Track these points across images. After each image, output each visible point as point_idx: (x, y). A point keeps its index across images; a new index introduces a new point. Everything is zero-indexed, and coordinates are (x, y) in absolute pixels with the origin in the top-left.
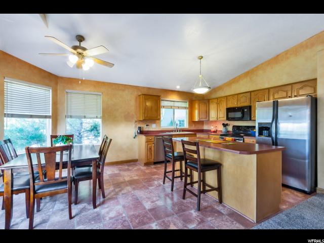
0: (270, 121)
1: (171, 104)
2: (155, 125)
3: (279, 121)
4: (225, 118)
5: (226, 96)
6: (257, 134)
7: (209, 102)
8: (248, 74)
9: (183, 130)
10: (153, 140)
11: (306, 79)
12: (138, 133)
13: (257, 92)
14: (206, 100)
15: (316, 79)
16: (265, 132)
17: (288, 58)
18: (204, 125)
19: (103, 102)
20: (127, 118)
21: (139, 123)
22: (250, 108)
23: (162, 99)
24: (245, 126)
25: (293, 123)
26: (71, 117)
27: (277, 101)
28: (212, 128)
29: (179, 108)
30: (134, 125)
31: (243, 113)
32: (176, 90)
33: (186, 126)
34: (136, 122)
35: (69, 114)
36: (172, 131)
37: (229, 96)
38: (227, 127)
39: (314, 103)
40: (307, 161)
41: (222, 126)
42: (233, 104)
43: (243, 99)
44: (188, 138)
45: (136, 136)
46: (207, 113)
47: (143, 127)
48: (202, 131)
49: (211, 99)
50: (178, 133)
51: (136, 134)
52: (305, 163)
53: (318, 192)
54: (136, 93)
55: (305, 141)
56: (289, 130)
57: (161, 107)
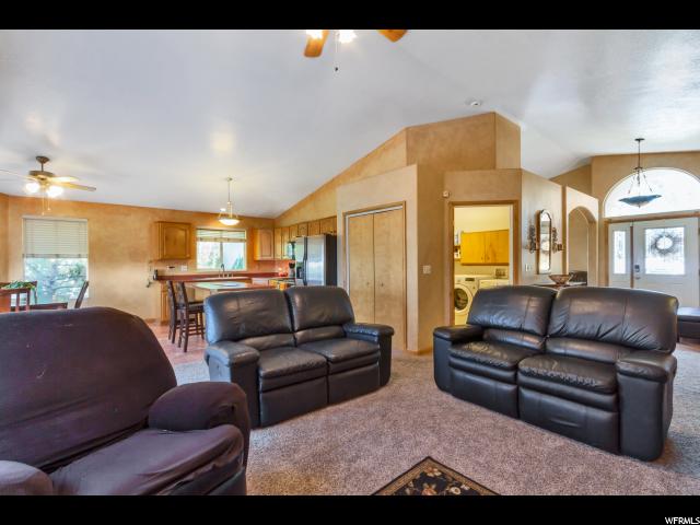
1: (217, 234)
2: (185, 267)
7: (273, 232)
9: (236, 275)
12: (154, 279)
19: (90, 232)
20: (135, 256)
21: (156, 264)
23: (197, 227)
26: (33, 256)
28: (281, 270)
29: (229, 240)
30: (147, 268)
33: (244, 268)
34: (151, 262)
35: (30, 252)
45: (150, 283)
46: (272, 249)
47: (163, 271)
51: (152, 281)
54: (149, 219)
57: (197, 239)
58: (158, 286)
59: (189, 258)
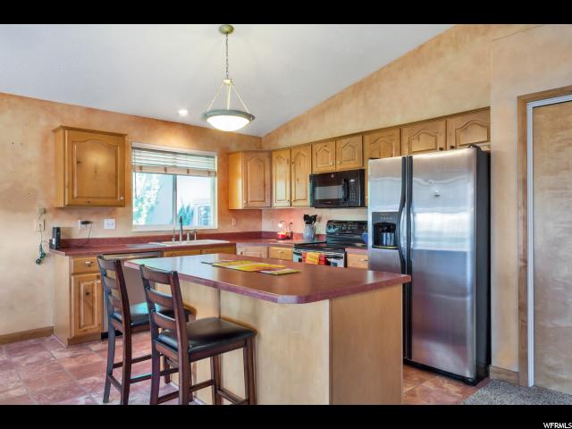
0: (395, 208)
1: (167, 159)
2: (112, 221)
3: (416, 208)
4: (308, 202)
5: (311, 145)
6: (370, 242)
7: (270, 157)
8: (361, 88)
9: (201, 236)
10: (96, 267)
11: (473, 108)
12: (51, 246)
13: (376, 135)
14: (266, 151)
15: (488, 109)
16: (387, 237)
17: (440, 55)
18: (263, 220)
21: (55, 216)
22: (361, 174)
23: (134, 145)
24: (355, 222)
25: (443, 212)
27: (411, 157)
28: (281, 228)
29: (189, 172)
30: (36, 224)
31: (347, 189)
32: (178, 120)
33: (213, 224)
34: (45, 212)
36: (168, 238)
37: (317, 142)
38: (316, 224)
39: (484, 164)
40: (468, 299)
41: (304, 223)
42: (326, 165)
43: (346, 153)
44: (217, 255)
45: (43, 255)
46: (268, 187)
47: (70, 229)
48: (256, 237)
49: (275, 150)
50: (184, 243)
51: (46, 250)
52: (464, 303)
53: (492, 376)
54: (44, 123)
55: (464, 254)
56: (435, 229)
57: (133, 168)
58: (63, 262)
59: (122, 205)
